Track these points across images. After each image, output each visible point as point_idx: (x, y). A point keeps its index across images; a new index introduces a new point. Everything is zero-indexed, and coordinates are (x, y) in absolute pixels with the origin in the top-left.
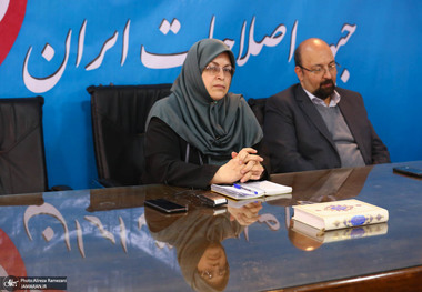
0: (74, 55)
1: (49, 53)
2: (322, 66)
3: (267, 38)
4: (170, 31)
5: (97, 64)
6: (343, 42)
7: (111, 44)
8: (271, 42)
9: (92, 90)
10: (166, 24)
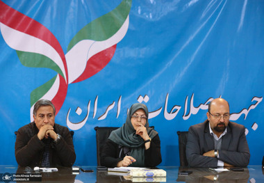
0: (92, 113)
1: (79, 111)
2: (219, 114)
3: (202, 105)
4: (143, 102)
5: (104, 117)
6: (253, 107)
7: (111, 108)
8: (204, 107)
9: (96, 129)
10: (141, 98)
